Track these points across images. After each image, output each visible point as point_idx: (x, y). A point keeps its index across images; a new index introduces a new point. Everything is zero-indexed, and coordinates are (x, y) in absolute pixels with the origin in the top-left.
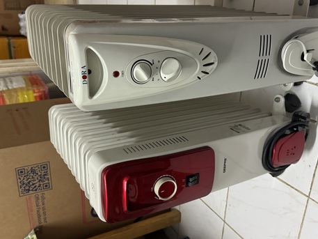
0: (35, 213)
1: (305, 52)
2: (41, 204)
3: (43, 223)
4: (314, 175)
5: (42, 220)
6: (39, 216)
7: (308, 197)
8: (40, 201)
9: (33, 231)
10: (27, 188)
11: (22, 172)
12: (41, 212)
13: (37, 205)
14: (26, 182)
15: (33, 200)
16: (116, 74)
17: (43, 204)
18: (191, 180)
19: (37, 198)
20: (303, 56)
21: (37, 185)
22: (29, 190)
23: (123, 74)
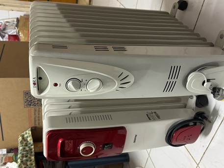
0: (33, 119)
1: (206, 81)
2: (37, 114)
3: (37, 125)
4: (204, 153)
5: (37, 124)
6: (35, 121)
7: (198, 165)
8: (37, 112)
9: (30, 129)
10: (29, 103)
11: (27, 94)
12: (37, 119)
13: (35, 114)
14: (29, 100)
15: (33, 111)
16: (56, 85)
17: (39, 114)
18: (106, 147)
19: (35, 111)
20: (204, 83)
21: (36, 103)
22: (31, 105)
23: (60, 85)
